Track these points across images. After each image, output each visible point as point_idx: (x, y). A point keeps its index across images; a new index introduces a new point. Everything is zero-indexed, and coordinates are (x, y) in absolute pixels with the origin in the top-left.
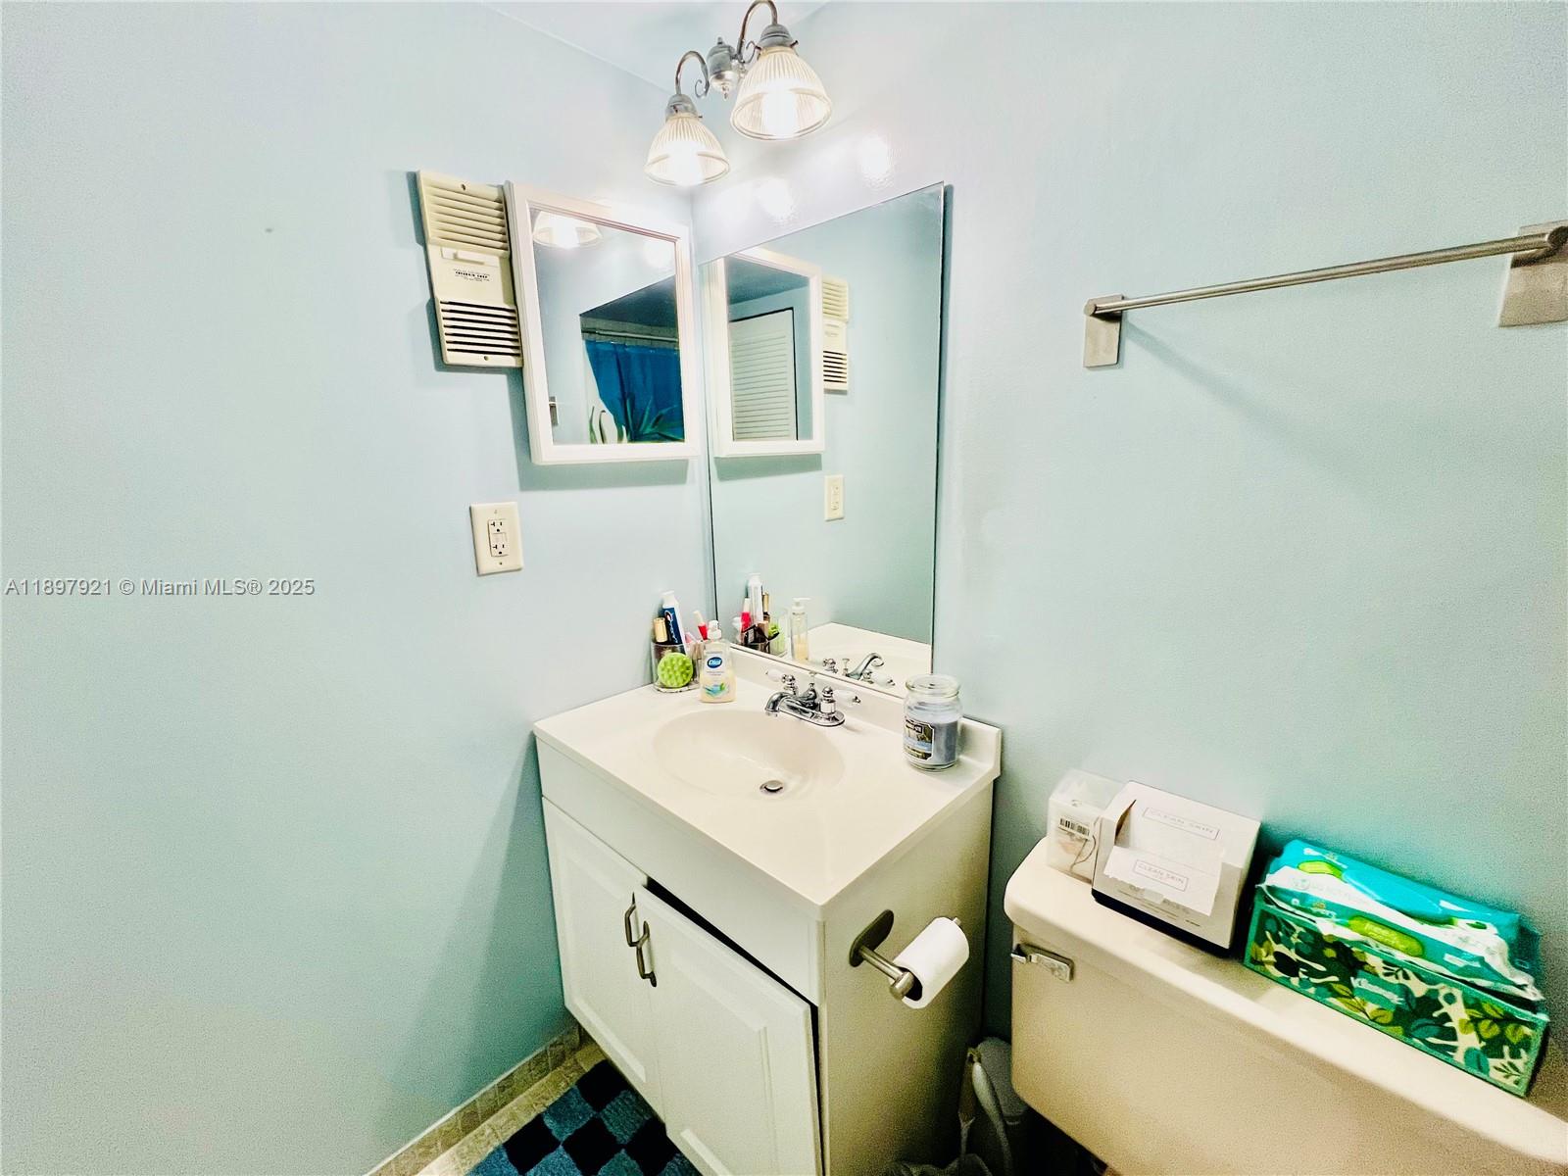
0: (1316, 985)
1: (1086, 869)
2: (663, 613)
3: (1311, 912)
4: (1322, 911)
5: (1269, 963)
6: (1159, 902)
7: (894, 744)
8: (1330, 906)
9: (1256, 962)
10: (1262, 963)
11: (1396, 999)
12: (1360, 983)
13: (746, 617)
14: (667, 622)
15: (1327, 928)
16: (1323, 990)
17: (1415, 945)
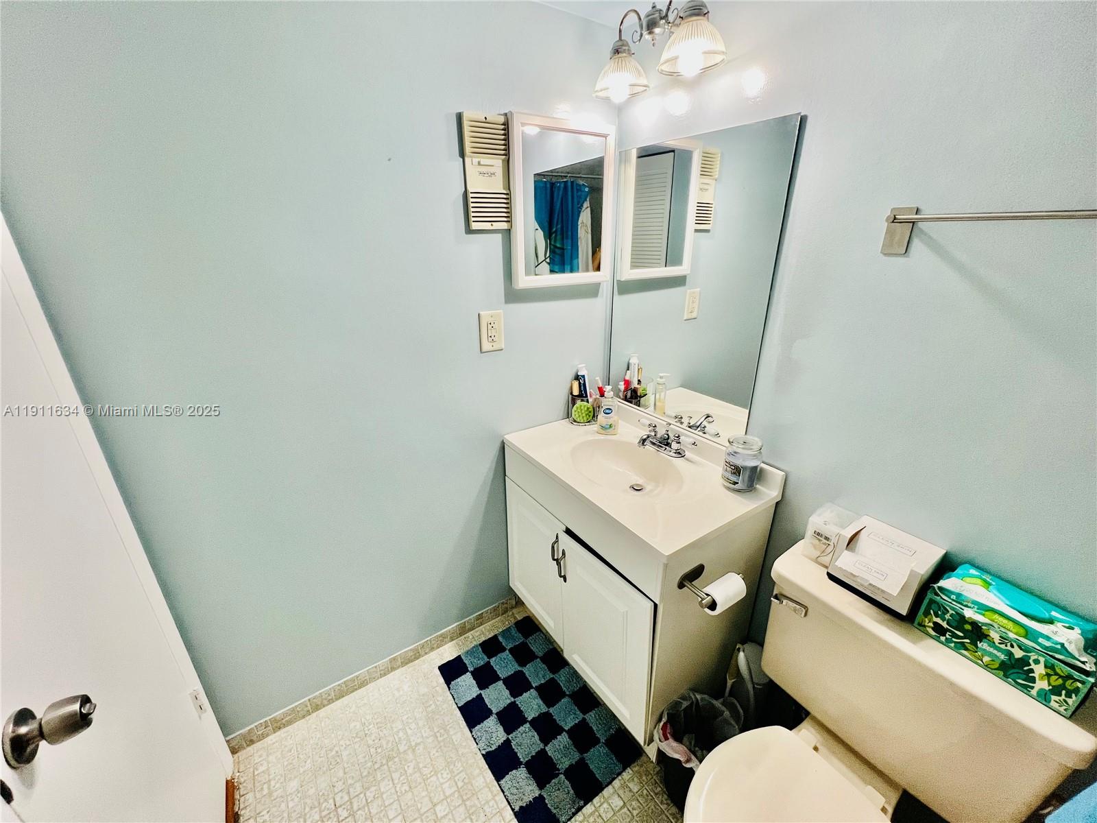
0: (955, 642)
1: (826, 560)
2: (577, 378)
3: (962, 604)
4: (969, 605)
5: (929, 627)
6: (866, 584)
7: (716, 473)
8: (975, 603)
9: (920, 625)
10: (925, 626)
11: (1003, 657)
12: (982, 645)
13: (627, 383)
14: (580, 383)
15: (969, 613)
16: (959, 645)
17: (1022, 631)
